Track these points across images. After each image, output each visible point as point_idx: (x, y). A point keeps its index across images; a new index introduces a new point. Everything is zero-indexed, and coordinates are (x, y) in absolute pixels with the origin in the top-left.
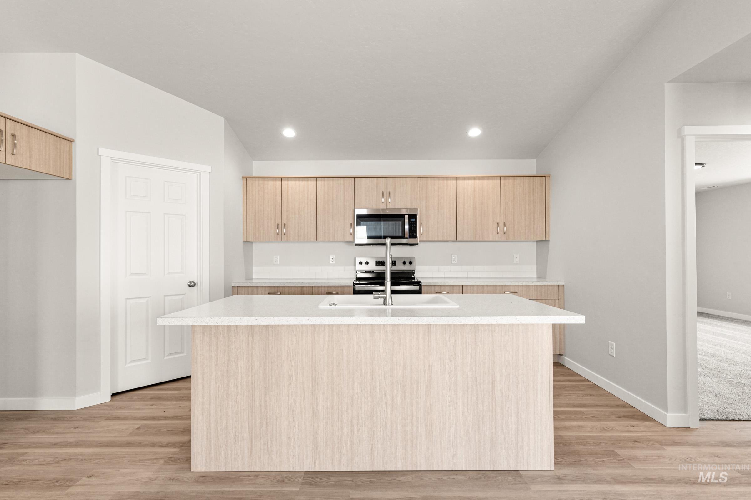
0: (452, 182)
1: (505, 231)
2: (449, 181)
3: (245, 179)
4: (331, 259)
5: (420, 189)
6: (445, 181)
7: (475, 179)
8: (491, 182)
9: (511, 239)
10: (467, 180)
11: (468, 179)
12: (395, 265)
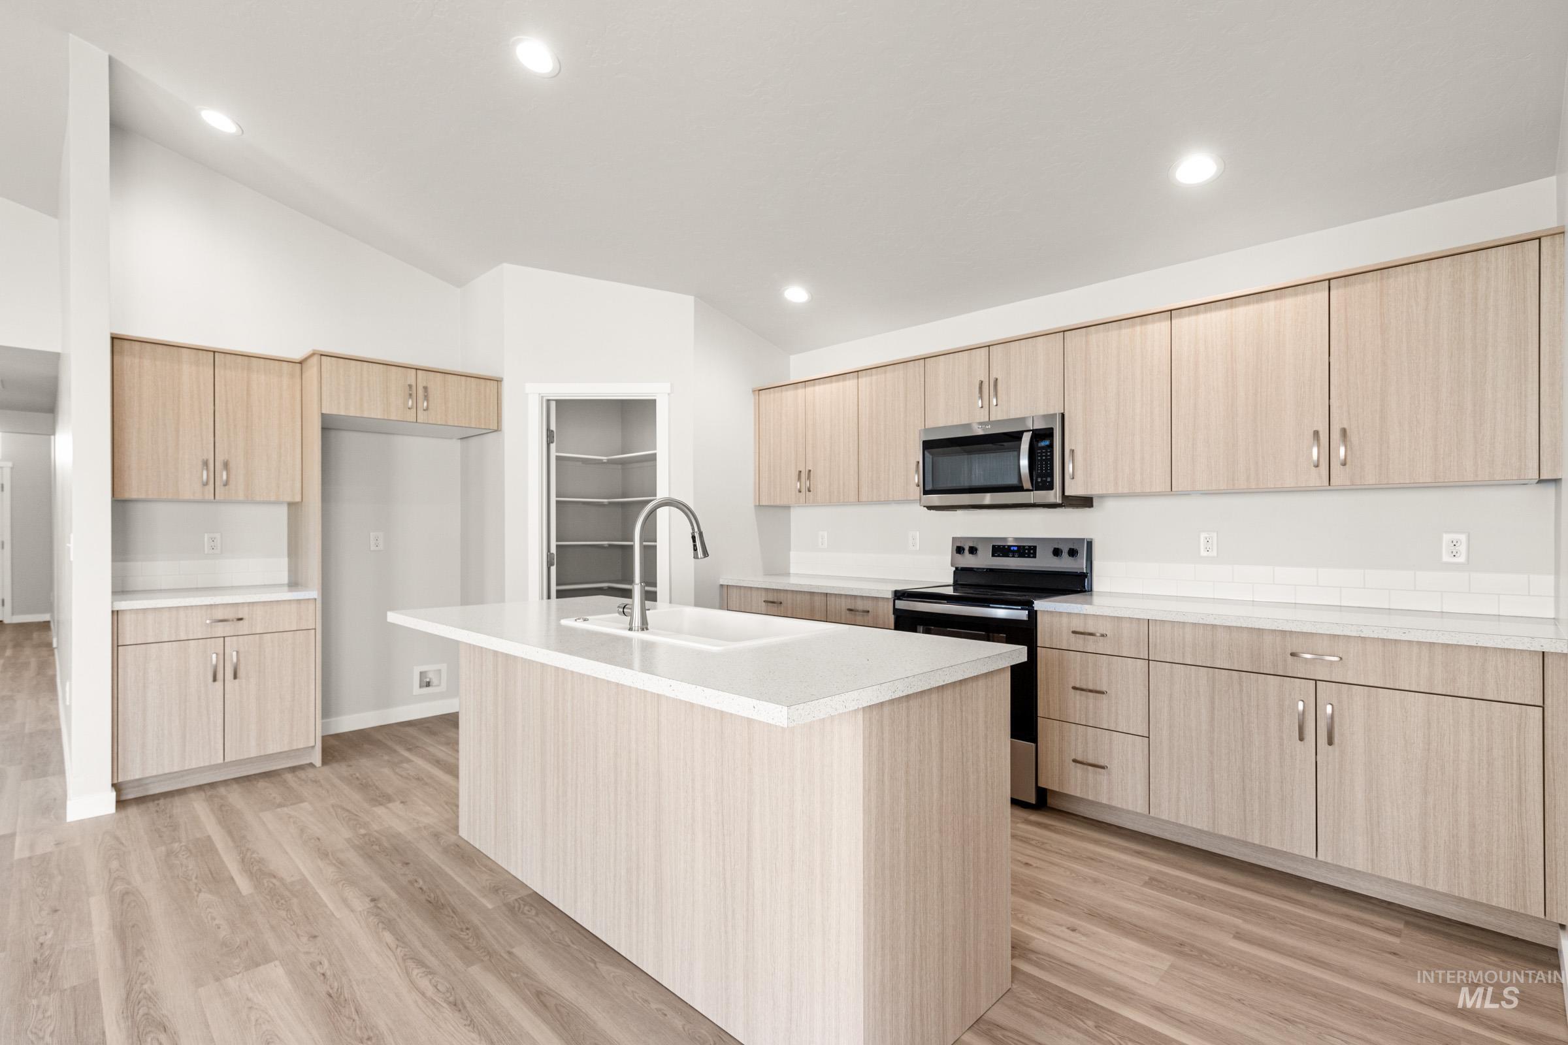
0: (1160, 328)
2: (1149, 326)
3: (757, 392)
5: (1069, 359)
6: (1138, 329)
8: (1289, 303)
9: (1371, 479)
10: (1206, 311)
11: (1211, 310)
12: (1035, 557)
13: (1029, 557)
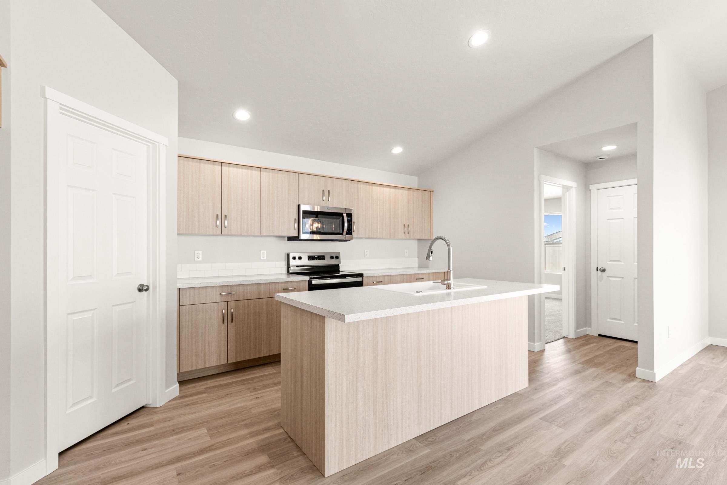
0: (375, 188)
1: (409, 231)
2: (373, 187)
3: (181, 158)
4: (262, 255)
5: (352, 191)
6: (371, 187)
7: (390, 188)
8: (400, 191)
12: (324, 260)
13: (322, 260)
